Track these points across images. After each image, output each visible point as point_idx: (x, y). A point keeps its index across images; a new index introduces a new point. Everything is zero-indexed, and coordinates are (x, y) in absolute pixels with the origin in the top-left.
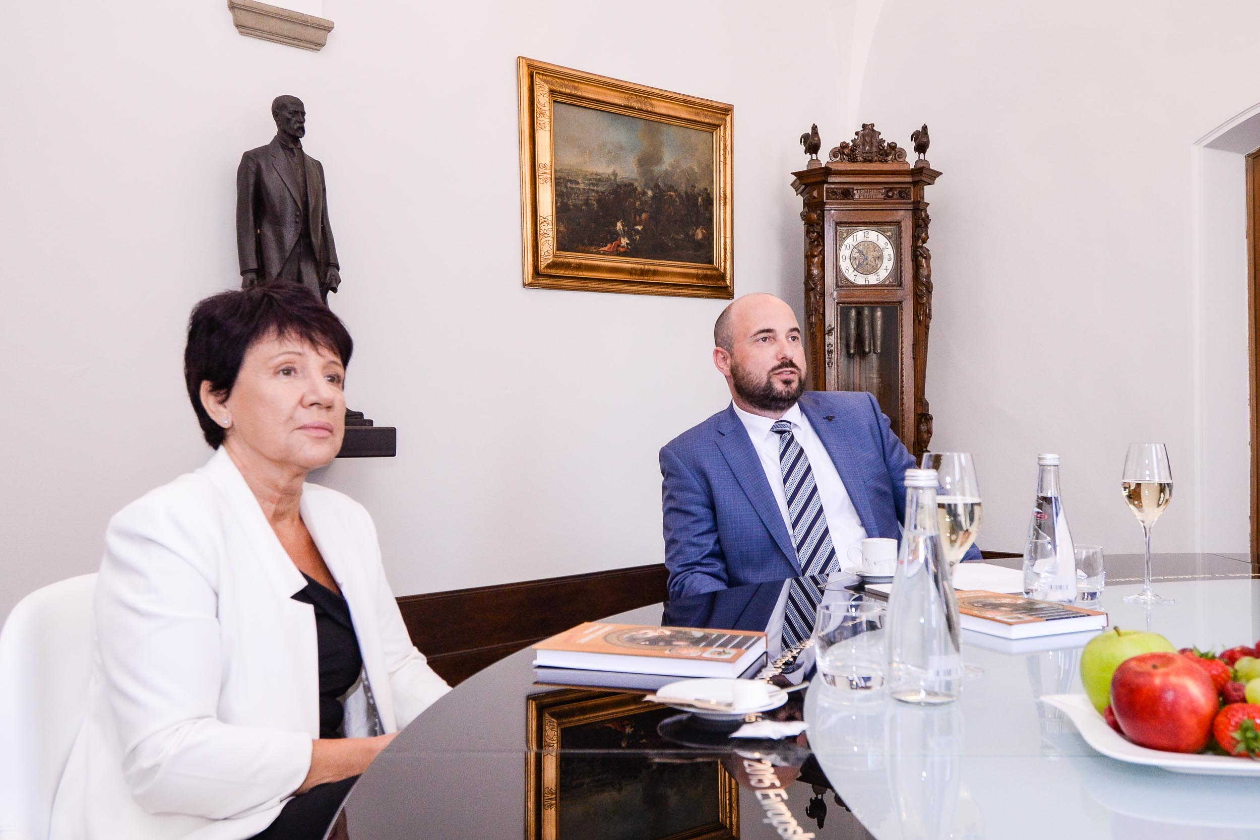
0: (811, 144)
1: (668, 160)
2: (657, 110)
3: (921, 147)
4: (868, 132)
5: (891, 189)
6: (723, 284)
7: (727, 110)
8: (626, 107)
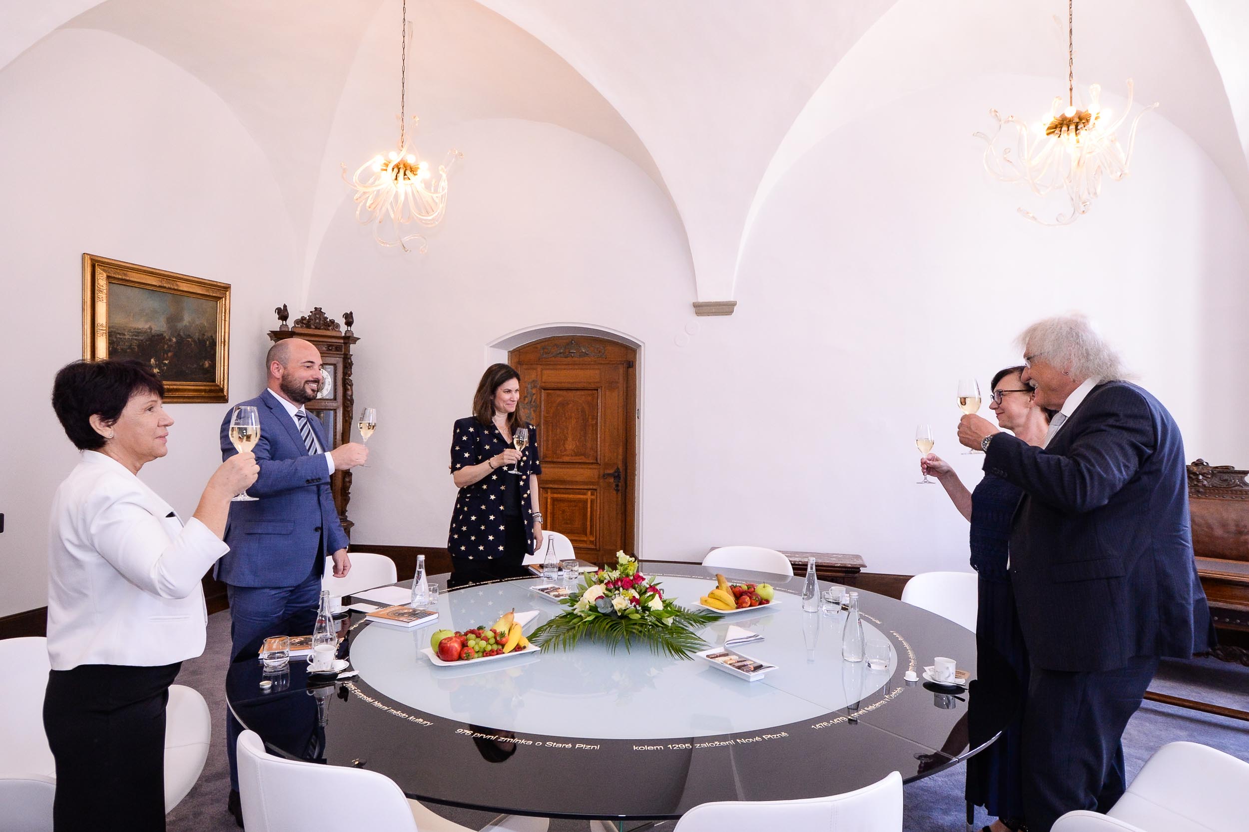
0: (283, 314)
1: (187, 319)
2: (180, 289)
3: (349, 323)
4: (318, 312)
5: (331, 346)
6: (222, 394)
7: (226, 288)
8: (160, 287)
